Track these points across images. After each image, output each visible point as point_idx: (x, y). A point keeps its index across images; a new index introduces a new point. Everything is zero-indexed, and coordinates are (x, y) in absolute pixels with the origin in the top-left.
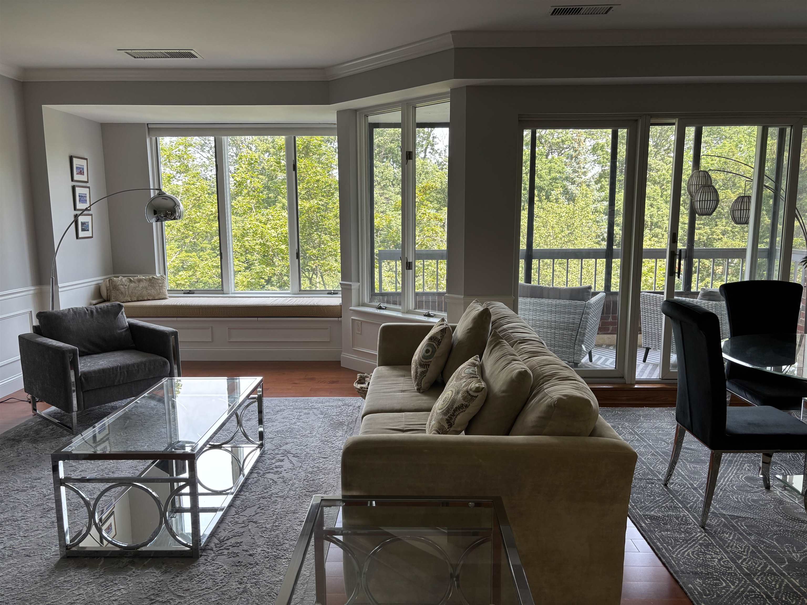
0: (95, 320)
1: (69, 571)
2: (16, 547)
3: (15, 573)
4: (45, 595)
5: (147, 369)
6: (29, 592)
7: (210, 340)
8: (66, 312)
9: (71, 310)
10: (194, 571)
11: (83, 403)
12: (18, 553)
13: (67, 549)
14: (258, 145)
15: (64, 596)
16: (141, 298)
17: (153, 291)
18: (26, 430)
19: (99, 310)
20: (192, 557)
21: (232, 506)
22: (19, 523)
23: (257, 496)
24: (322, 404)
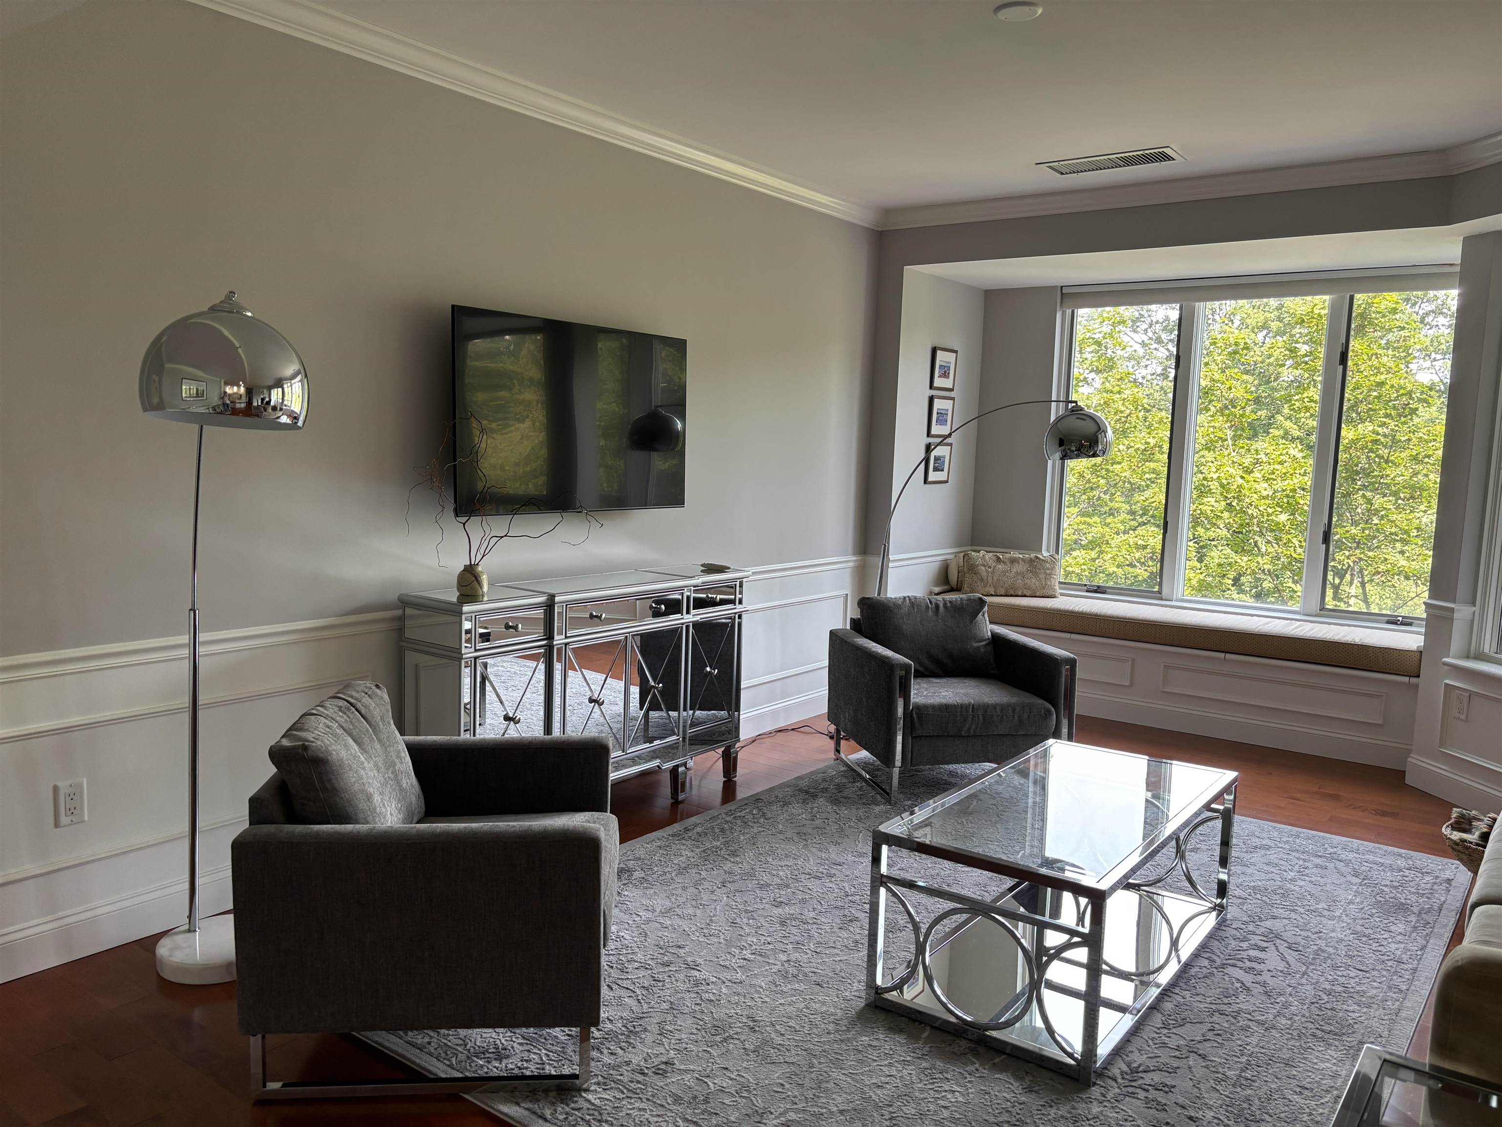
0: (940, 621)
1: (876, 1030)
2: (803, 965)
3: (802, 1006)
4: (841, 1058)
5: (1016, 718)
6: (819, 1044)
7: (1128, 684)
8: (900, 602)
9: (907, 599)
10: (1081, 1108)
11: (910, 755)
12: (806, 975)
13: (877, 993)
14: (1246, 316)
15: (868, 1069)
16: (1012, 592)
17: (1034, 581)
18: (824, 780)
19: (949, 605)
20: (1077, 1080)
21: (1155, 1008)
22: (810, 927)
23: (1206, 1005)
24: (1357, 856)
